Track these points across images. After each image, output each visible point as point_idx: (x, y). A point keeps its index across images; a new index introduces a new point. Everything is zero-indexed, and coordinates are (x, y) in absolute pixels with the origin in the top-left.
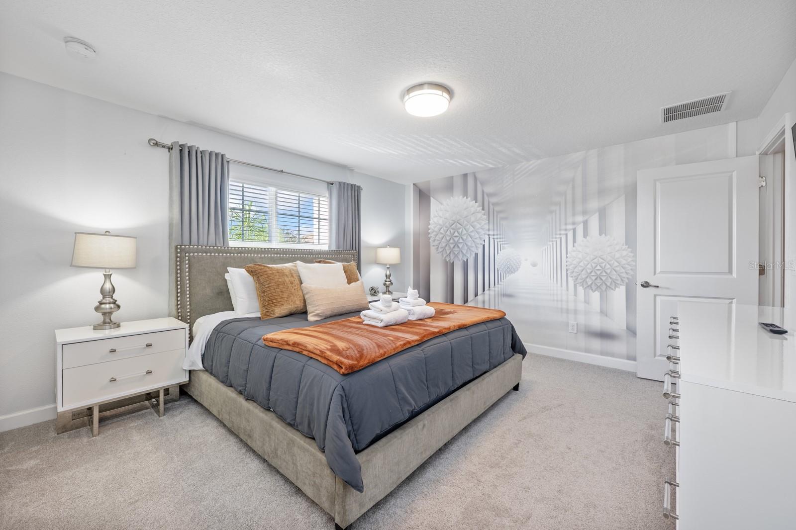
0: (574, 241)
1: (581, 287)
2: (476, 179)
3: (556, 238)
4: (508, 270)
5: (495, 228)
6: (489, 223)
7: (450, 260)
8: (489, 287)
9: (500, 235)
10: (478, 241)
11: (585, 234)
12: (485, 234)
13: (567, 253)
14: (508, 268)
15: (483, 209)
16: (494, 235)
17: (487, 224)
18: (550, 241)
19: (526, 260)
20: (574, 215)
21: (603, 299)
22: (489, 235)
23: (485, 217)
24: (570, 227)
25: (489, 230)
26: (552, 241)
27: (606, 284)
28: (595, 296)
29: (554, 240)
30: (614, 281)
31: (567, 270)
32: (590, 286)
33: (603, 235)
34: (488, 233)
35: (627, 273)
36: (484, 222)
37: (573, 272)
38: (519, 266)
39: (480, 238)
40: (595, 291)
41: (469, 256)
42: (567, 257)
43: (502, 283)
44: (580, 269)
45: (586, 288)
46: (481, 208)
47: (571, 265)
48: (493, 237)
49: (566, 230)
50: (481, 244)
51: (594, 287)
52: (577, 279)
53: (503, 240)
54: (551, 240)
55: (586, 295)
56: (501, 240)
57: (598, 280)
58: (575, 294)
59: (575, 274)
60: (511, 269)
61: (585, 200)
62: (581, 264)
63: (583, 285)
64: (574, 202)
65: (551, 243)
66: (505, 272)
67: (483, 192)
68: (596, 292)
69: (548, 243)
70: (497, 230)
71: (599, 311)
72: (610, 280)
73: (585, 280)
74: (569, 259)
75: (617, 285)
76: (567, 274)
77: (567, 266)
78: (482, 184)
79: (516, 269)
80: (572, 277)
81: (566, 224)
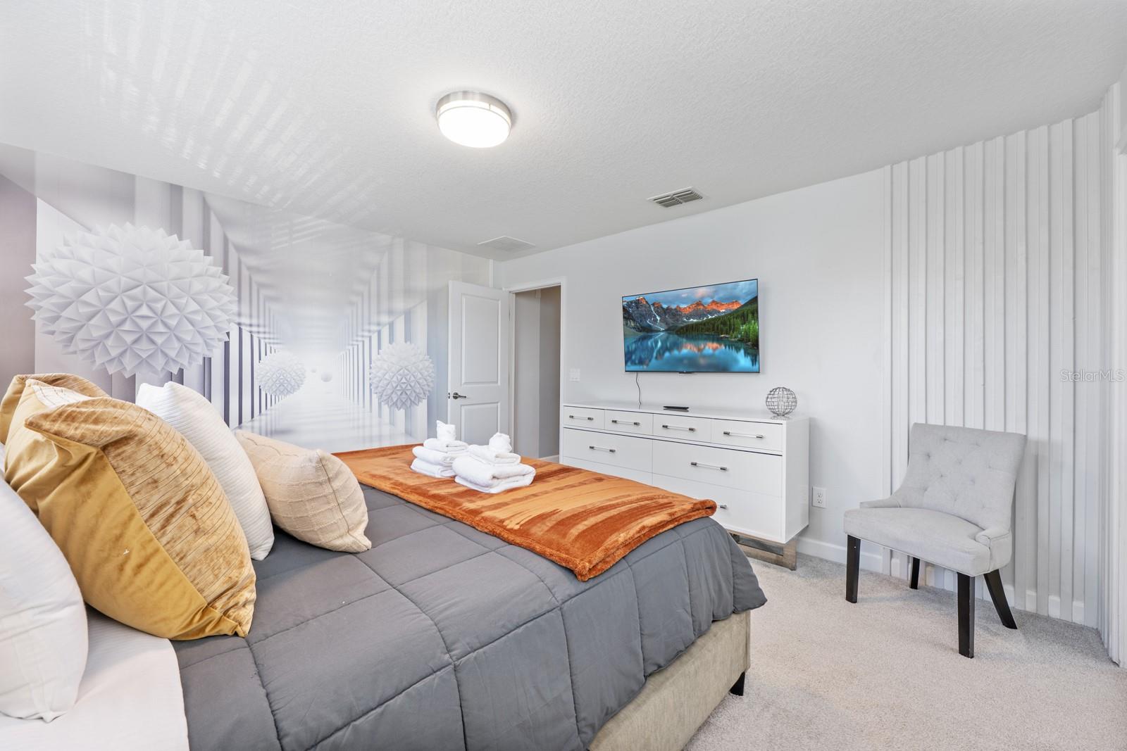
0: (379, 347)
1: (386, 406)
2: (206, 208)
3: (357, 341)
4: (282, 388)
5: (255, 313)
6: (239, 301)
7: (120, 374)
8: (240, 422)
9: (264, 326)
10: (212, 333)
11: (391, 341)
12: (229, 321)
13: (370, 363)
14: (282, 384)
15: (226, 272)
16: (251, 325)
17: (236, 304)
18: (349, 345)
19: (314, 371)
20: (379, 313)
21: (409, 417)
22: (239, 324)
23: (231, 288)
24: (374, 328)
25: (239, 315)
26: (352, 345)
27: (410, 399)
28: (401, 413)
29: (355, 343)
30: (417, 395)
31: (371, 385)
32: (395, 404)
33: (408, 343)
34: (237, 320)
35: (428, 386)
36: (226, 299)
37: (377, 387)
38: (302, 381)
39: (219, 329)
40: (400, 408)
41: (185, 363)
42: (371, 368)
43: (269, 412)
44: (386, 382)
45: (391, 406)
46: (221, 269)
47: (375, 377)
48: (248, 329)
49: (369, 331)
50: (219, 340)
51: (399, 404)
52: (381, 396)
53: (272, 336)
54: (351, 342)
55: (392, 415)
56: (267, 336)
57: (404, 396)
58: (380, 416)
59: (380, 389)
60: (286, 386)
61: (391, 297)
62: (387, 377)
63: (388, 403)
64: (379, 296)
65: (351, 348)
66: (275, 392)
67: (226, 241)
68: (402, 410)
69: (347, 347)
70: (258, 317)
71: (404, 431)
72: (414, 395)
73: (390, 396)
74: (373, 371)
75: (420, 400)
76: (371, 390)
77: (370, 379)
78: (224, 222)
79: (296, 387)
80: (376, 393)
81: (370, 324)
